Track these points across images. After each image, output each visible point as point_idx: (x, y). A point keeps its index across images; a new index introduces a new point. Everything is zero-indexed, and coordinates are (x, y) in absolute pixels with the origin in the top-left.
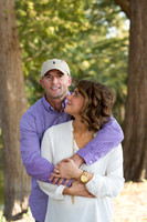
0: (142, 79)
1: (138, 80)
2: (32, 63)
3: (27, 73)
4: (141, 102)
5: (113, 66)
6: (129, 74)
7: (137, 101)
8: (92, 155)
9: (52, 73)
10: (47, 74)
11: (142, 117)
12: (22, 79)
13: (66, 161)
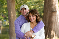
0: (48, 11)
1: (46, 11)
2: (18, 6)
3: (16, 8)
4: (47, 17)
5: (39, 7)
6: (44, 10)
7: (46, 17)
8: (36, 30)
9: (23, 9)
10: (22, 9)
11: (47, 21)
12: (15, 10)
13: (28, 32)
